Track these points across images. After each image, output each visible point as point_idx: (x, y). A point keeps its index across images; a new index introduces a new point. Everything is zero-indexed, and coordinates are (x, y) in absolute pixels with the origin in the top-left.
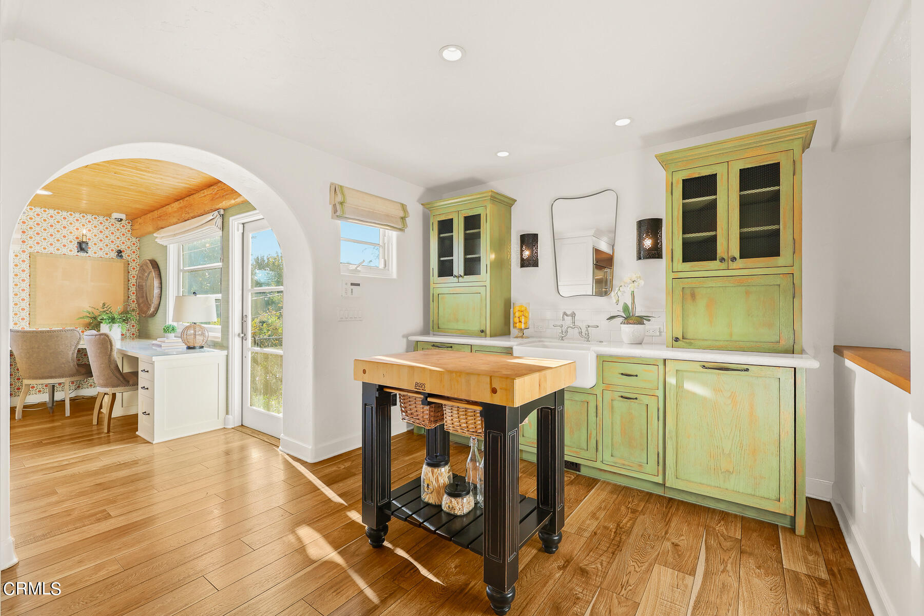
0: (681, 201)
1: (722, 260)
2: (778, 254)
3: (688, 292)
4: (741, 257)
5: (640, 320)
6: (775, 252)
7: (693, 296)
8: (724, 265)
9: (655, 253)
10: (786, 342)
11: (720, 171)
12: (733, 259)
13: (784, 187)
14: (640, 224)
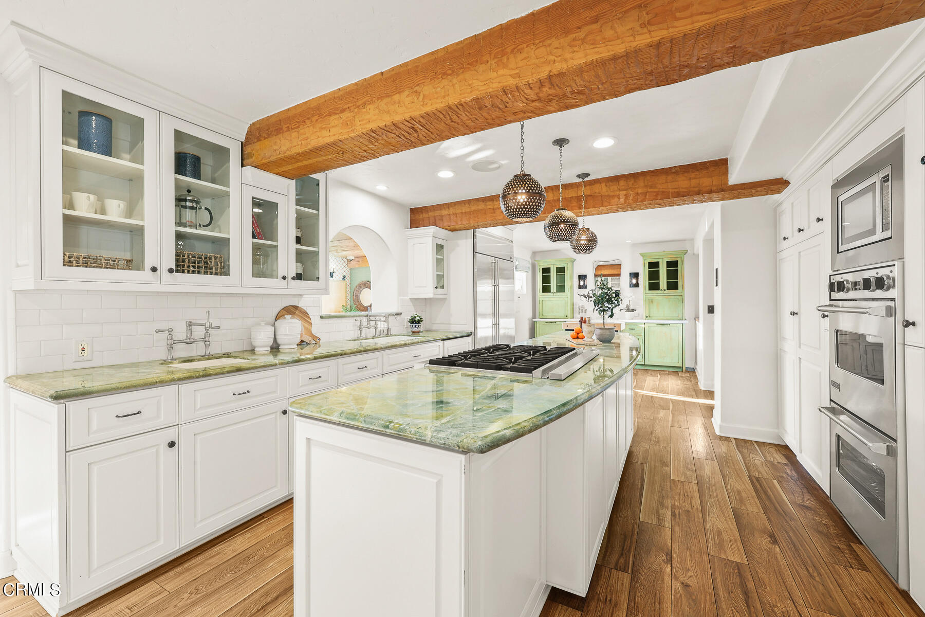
0: (648, 269)
1: (661, 290)
2: (678, 289)
3: (650, 301)
4: (667, 289)
5: (633, 310)
6: (677, 288)
7: (652, 302)
8: (662, 292)
9: (637, 285)
10: (680, 317)
11: (660, 261)
12: (665, 290)
13: (679, 268)
14: (630, 274)
